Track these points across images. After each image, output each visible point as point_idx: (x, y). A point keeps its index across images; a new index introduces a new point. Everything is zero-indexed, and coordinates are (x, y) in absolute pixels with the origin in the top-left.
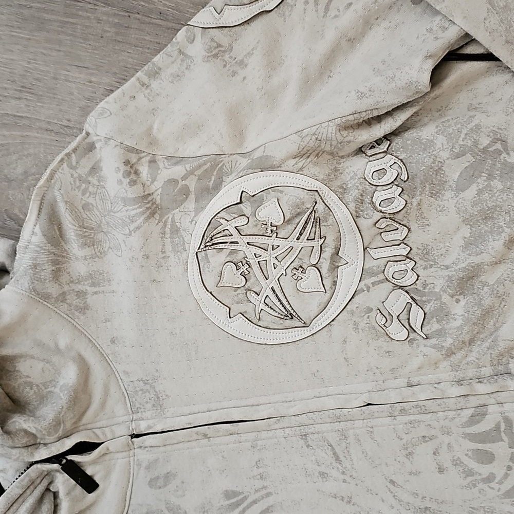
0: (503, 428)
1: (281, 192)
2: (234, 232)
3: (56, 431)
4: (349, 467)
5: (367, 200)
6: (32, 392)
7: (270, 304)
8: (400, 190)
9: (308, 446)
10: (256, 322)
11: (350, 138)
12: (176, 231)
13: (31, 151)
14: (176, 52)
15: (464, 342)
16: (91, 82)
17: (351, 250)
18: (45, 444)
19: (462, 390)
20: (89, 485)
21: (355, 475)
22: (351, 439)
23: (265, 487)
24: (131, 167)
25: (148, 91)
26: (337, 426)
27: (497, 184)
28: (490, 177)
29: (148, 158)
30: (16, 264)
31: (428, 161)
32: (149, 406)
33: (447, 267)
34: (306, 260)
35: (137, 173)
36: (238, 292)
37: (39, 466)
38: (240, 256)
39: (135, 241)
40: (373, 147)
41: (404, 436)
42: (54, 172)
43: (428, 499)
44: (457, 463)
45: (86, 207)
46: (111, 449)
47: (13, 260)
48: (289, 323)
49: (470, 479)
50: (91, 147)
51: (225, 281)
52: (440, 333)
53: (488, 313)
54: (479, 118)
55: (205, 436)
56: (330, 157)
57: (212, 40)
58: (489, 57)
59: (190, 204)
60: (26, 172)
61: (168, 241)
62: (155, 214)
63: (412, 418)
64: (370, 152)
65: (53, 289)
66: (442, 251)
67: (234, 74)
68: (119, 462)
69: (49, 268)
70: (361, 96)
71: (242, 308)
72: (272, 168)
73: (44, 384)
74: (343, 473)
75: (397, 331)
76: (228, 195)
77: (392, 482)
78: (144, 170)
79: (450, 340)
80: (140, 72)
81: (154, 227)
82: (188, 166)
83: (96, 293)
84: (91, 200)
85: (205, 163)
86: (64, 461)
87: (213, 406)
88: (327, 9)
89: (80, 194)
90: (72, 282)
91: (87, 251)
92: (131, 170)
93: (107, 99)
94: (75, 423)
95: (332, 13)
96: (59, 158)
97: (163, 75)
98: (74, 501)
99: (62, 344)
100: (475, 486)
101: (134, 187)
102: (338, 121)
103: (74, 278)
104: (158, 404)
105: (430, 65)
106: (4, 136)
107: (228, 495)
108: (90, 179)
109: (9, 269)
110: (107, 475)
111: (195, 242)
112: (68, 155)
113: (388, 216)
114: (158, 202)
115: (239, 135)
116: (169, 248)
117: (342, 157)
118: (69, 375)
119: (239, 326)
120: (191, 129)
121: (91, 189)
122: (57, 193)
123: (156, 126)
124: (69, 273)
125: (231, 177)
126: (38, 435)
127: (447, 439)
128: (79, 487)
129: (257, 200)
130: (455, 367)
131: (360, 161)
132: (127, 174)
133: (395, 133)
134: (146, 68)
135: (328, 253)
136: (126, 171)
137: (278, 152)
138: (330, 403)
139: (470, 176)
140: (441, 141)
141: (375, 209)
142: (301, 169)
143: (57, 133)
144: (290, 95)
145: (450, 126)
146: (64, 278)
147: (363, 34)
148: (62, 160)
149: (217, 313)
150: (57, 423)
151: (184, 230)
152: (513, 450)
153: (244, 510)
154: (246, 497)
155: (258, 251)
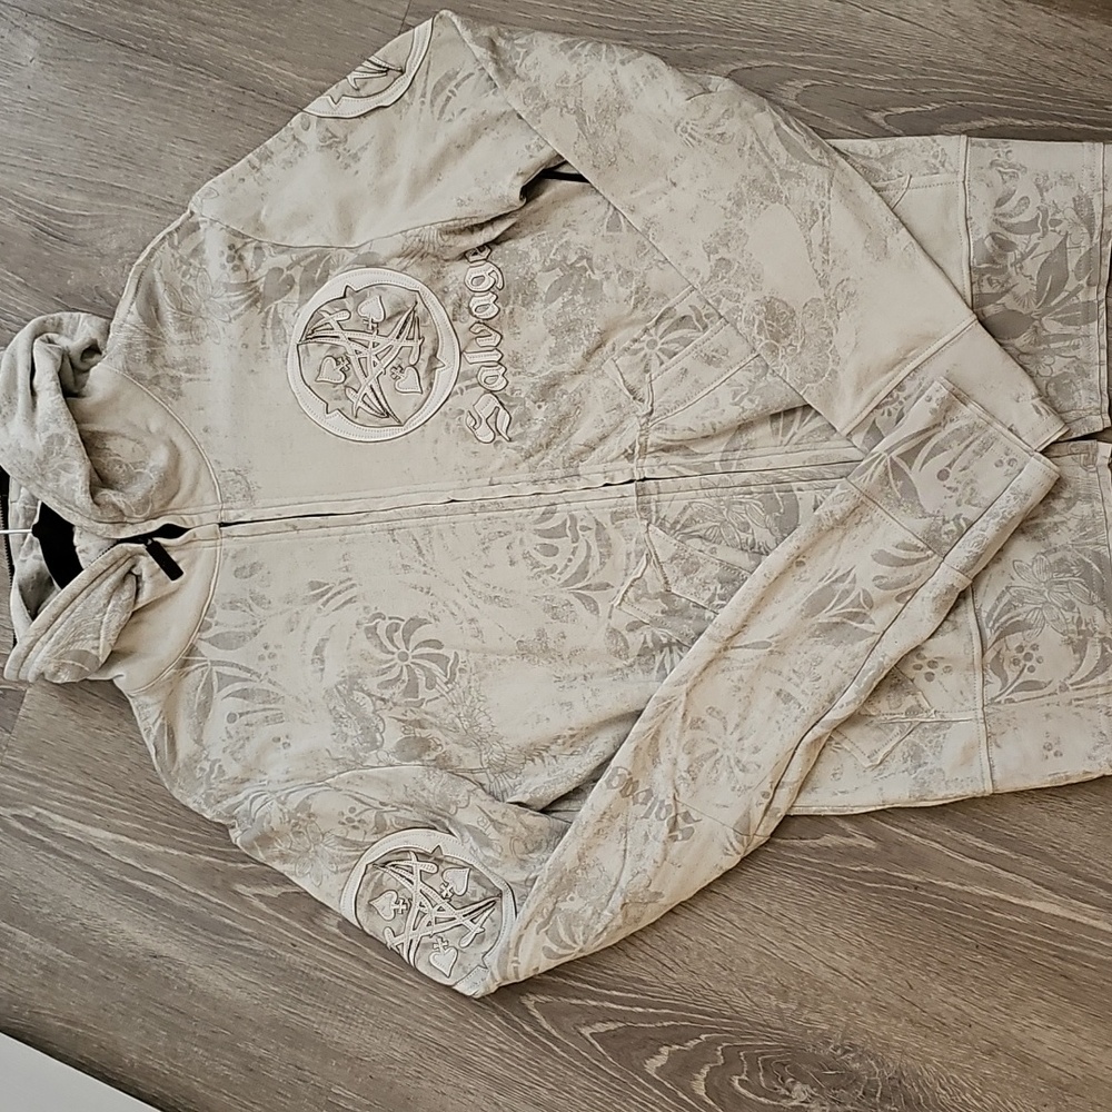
0: (568, 525)
1: (384, 290)
2: (335, 325)
3: (145, 510)
4: (430, 560)
5: (465, 305)
6: (121, 471)
7: (368, 401)
8: (495, 297)
9: (394, 540)
10: (353, 417)
11: (451, 243)
12: (278, 322)
13: (128, 225)
14: (290, 138)
15: (541, 445)
16: (198, 158)
17: (448, 353)
18: (132, 524)
19: (536, 489)
20: (173, 571)
21: (434, 567)
22: (434, 534)
23: (350, 579)
24: (236, 252)
25: (258, 174)
26: (423, 521)
27: (579, 298)
28: (575, 292)
29: (254, 244)
30: (108, 342)
31: (522, 272)
32: (240, 496)
33: (533, 375)
34: (405, 360)
35: (241, 258)
36: (337, 388)
37: (124, 545)
38: (341, 351)
39: (235, 328)
40: (476, 254)
41: (483, 531)
42: (154, 249)
43: (498, 589)
44: (526, 556)
45: (185, 289)
46: (199, 536)
47: (106, 339)
48: (385, 421)
49: (535, 570)
50: (195, 228)
51: (323, 377)
52: (521, 437)
53: (564, 419)
54: (570, 235)
55: (295, 528)
56: (435, 259)
57: (327, 129)
58: (579, 178)
59: (295, 296)
60: (121, 248)
61: (269, 332)
62: (257, 302)
63: (491, 514)
64: (472, 258)
65: (147, 372)
66: (530, 359)
67: (347, 166)
68: (205, 551)
69: (144, 349)
70: (461, 204)
71: (340, 404)
72: (376, 265)
73: (134, 464)
74: (425, 565)
75: (484, 433)
76: (332, 289)
77: (468, 574)
78: (249, 256)
79: (529, 443)
80: (251, 154)
81: (256, 317)
82: (294, 256)
83: (191, 380)
84: (191, 283)
85: (311, 255)
86: (150, 542)
87: (304, 499)
88: (442, 112)
89: (180, 276)
90: (166, 366)
91: (184, 336)
92: (235, 254)
93: (215, 179)
94: (162, 506)
95: (447, 116)
96: (161, 236)
97: (274, 158)
98: (157, 584)
99: (153, 428)
100: (540, 576)
101: (237, 273)
102: (439, 225)
103: (169, 363)
104: (249, 495)
105: (519, 183)
106: (99, 207)
107: (314, 585)
108: (192, 261)
109: (101, 348)
110: (192, 563)
111: (296, 334)
112: (170, 233)
113: (481, 321)
114: (261, 290)
115: (347, 228)
116: (269, 339)
117: (447, 260)
118: (160, 458)
119: (335, 422)
120: (301, 218)
121: (192, 271)
122: (156, 272)
123: (263, 213)
124: (164, 357)
125: (338, 271)
126: (126, 512)
127: (519, 535)
128: (162, 571)
129: (360, 296)
130: (532, 469)
131: (462, 266)
132: (231, 259)
133: (497, 242)
134: (258, 150)
135: (426, 354)
136: (229, 256)
137: (383, 250)
138: (417, 499)
139: (558, 288)
140: (535, 253)
141: (471, 313)
142: (405, 268)
143: (157, 209)
144: (400, 193)
145: (544, 240)
146: (158, 362)
147: (473, 142)
148: (164, 238)
149: (314, 408)
150: (146, 501)
151: (286, 322)
152: (575, 545)
153: (328, 601)
154: (331, 588)
155: (359, 348)
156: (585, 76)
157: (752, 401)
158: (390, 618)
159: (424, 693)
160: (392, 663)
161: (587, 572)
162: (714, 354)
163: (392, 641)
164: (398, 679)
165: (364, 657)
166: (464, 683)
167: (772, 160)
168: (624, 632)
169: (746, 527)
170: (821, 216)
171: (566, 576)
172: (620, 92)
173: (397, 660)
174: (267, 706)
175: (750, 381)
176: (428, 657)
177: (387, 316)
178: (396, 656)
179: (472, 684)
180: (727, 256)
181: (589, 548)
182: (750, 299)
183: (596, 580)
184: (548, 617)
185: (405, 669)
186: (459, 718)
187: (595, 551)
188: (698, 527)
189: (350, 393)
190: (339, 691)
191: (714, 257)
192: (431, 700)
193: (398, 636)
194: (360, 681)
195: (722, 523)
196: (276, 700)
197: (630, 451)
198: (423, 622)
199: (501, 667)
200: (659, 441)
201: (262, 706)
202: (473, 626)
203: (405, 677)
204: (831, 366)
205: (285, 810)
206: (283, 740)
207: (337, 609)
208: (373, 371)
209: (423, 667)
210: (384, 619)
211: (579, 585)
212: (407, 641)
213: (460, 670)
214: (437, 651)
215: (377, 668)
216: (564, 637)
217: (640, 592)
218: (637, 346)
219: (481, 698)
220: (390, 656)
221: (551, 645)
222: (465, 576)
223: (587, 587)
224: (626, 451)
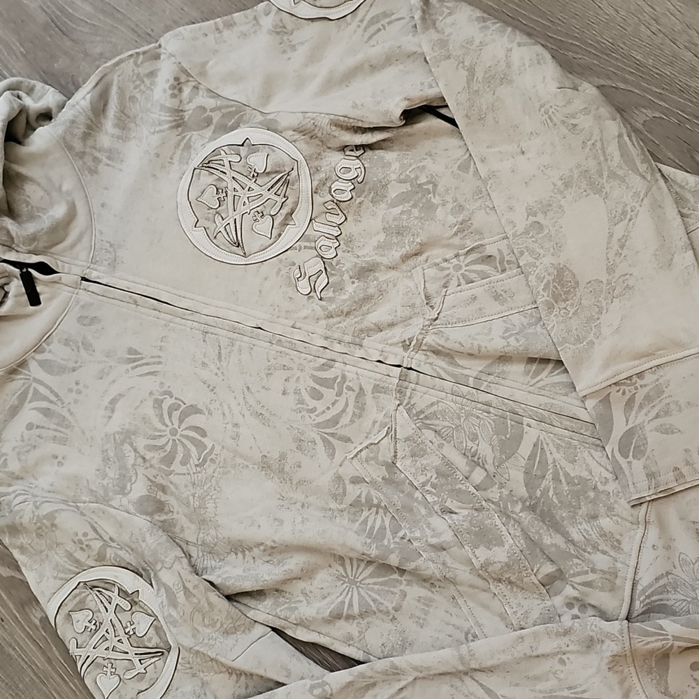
0: (338, 381)
1: (274, 151)
2: (227, 164)
3: (30, 245)
4: (224, 366)
5: (328, 185)
6: (26, 209)
7: (228, 230)
8: (353, 187)
9: (204, 341)
11: (336, 134)
12: (188, 147)
13: (113, 40)
14: (252, 17)
15: (342, 312)
16: (182, 10)
17: (302, 216)
18: (17, 251)
19: (325, 344)
20: (34, 299)
21: (225, 373)
22: (236, 348)
23: (159, 357)
24: (178, 84)
25: (218, 35)
26: (231, 335)
27: (416, 212)
28: (414, 206)
29: (194, 84)
30: (60, 114)
31: (381, 176)
32: (106, 263)
33: (358, 257)
34: (268, 210)
35: (180, 90)
36: (209, 211)
37: (5, 264)
38: (224, 184)
39: (155, 140)
40: (352, 150)
42: (121, 61)
43: (265, 409)
44: (297, 392)
45: (132, 98)
46: (63, 281)
47: (59, 111)
48: (234, 249)
49: (299, 406)
50: (157, 57)
51: (204, 198)
52: (331, 300)
53: (367, 299)
54: (428, 162)
55: (135, 303)
56: (320, 143)
57: (281, 20)
58: (452, 121)
59: (208, 133)
60: (101, 54)
61: (179, 152)
62: (179, 127)
63: (283, 349)
64: (348, 153)
65: (78, 145)
66: (361, 244)
67: (284, 52)
68: (64, 293)
69: (83, 129)
70: (355, 106)
71: (207, 224)
72: (275, 131)
73: (37, 208)
74: (218, 369)
75: (304, 287)
76: (236, 137)
77: (248, 388)
78: (187, 91)
79: (334, 306)
80: (219, 19)
81: (173, 137)
82: (219, 102)
83: (108, 165)
84: (138, 96)
85: (232, 106)
86: (25, 270)
87: (152, 284)
88: (370, 38)
89: (132, 87)
90: (95, 148)
91: (117, 131)
92: (177, 86)
93: (186, 27)
94: (45, 247)
95: (372, 42)
96: (130, 53)
97: (235, 29)
98: (18, 304)
99: (65, 187)
100: (300, 412)
101: (173, 100)
102: (332, 117)
103: (98, 146)
104: (113, 265)
106: (99, 19)
107: (131, 351)
108: (145, 79)
109: (53, 116)
110: (50, 299)
111: (196, 161)
112: (138, 54)
113: (335, 201)
114: (186, 120)
115: (267, 97)
116: (177, 157)
117: (329, 148)
118: (59, 211)
119: (198, 236)
120: (235, 77)
121: (142, 87)
122: (115, 78)
123: (211, 63)
124: (95, 140)
125: (246, 125)
126: (16, 241)
127: (299, 373)
128: (26, 296)
129: (254, 148)
130: (329, 327)
131: (338, 156)
132: (172, 87)
133: (371, 147)
134: (225, 18)
135: (285, 211)
136: (172, 85)
137: (285, 121)
138: (234, 316)
139: (402, 199)
140: (396, 166)
141: (330, 192)
142: (295, 141)
143: (139, 36)
144: (314, 86)
145: (407, 158)
146: (90, 142)
147: (383, 67)
148: (131, 55)
149: (187, 219)
150: (33, 238)
151: (194, 149)
152: (338, 398)
153: (136, 367)
154: (142, 358)
155: (238, 188)
156: (487, 45)
157: (518, 340)
158: (176, 399)
159: (176, 466)
160: (163, 433)
161: (338, 423)
162: (502, 293)
163: (170, 416)
164: (162, 447)
165: (145, 419)
166: (210, 471)
167: (606, 160)
168: (347, 482)
169: (474, 438)
170: (628, 217)
171: (321, 419)
172: (509, 66)
173: (168, 433)
174: (59, 428)
175: (523, 325)
176: (192, 440)
177: (267, 171)
178: (168, 429)
179: (216, 475)
180: (542, 222)
181: (347, 404)
182: (547, 261)
183: (341, 432)
184: (294, 446)
185: (171, 442)
186: (194, 497)
187: (350, 409)
188: (437, 422)
189: (218, 219)
190: (115, 439)
191: (532, 219)
192: (178, 474)
193: (176, 414)
194: (133, 437)
195: (457, 427)
196: (67, 427)
197: (408, 343)
198: (199, 411)
199: (242, 470)
200: (433, 344)
201: (55, 427)
202: (235, 429)
203: (168, 448)
204: (591, 337)
205: (36, 514)
206: (59, 459)
207: (140, 376)
208: (241, 209)
209: (184, 446)
210: (171, 397)
211: (328, 431)
212: (181, 421)
213: (212, 459)
214: (200, 438)
215: (150, 432)
216: (299, 467)
217: (372, 455)
218: (445, 265)
219: (218, 489)
220: (164, 428)
221: (287, 469)
222: (245, 389)
223: (332, 435)
224: (405, 341)
